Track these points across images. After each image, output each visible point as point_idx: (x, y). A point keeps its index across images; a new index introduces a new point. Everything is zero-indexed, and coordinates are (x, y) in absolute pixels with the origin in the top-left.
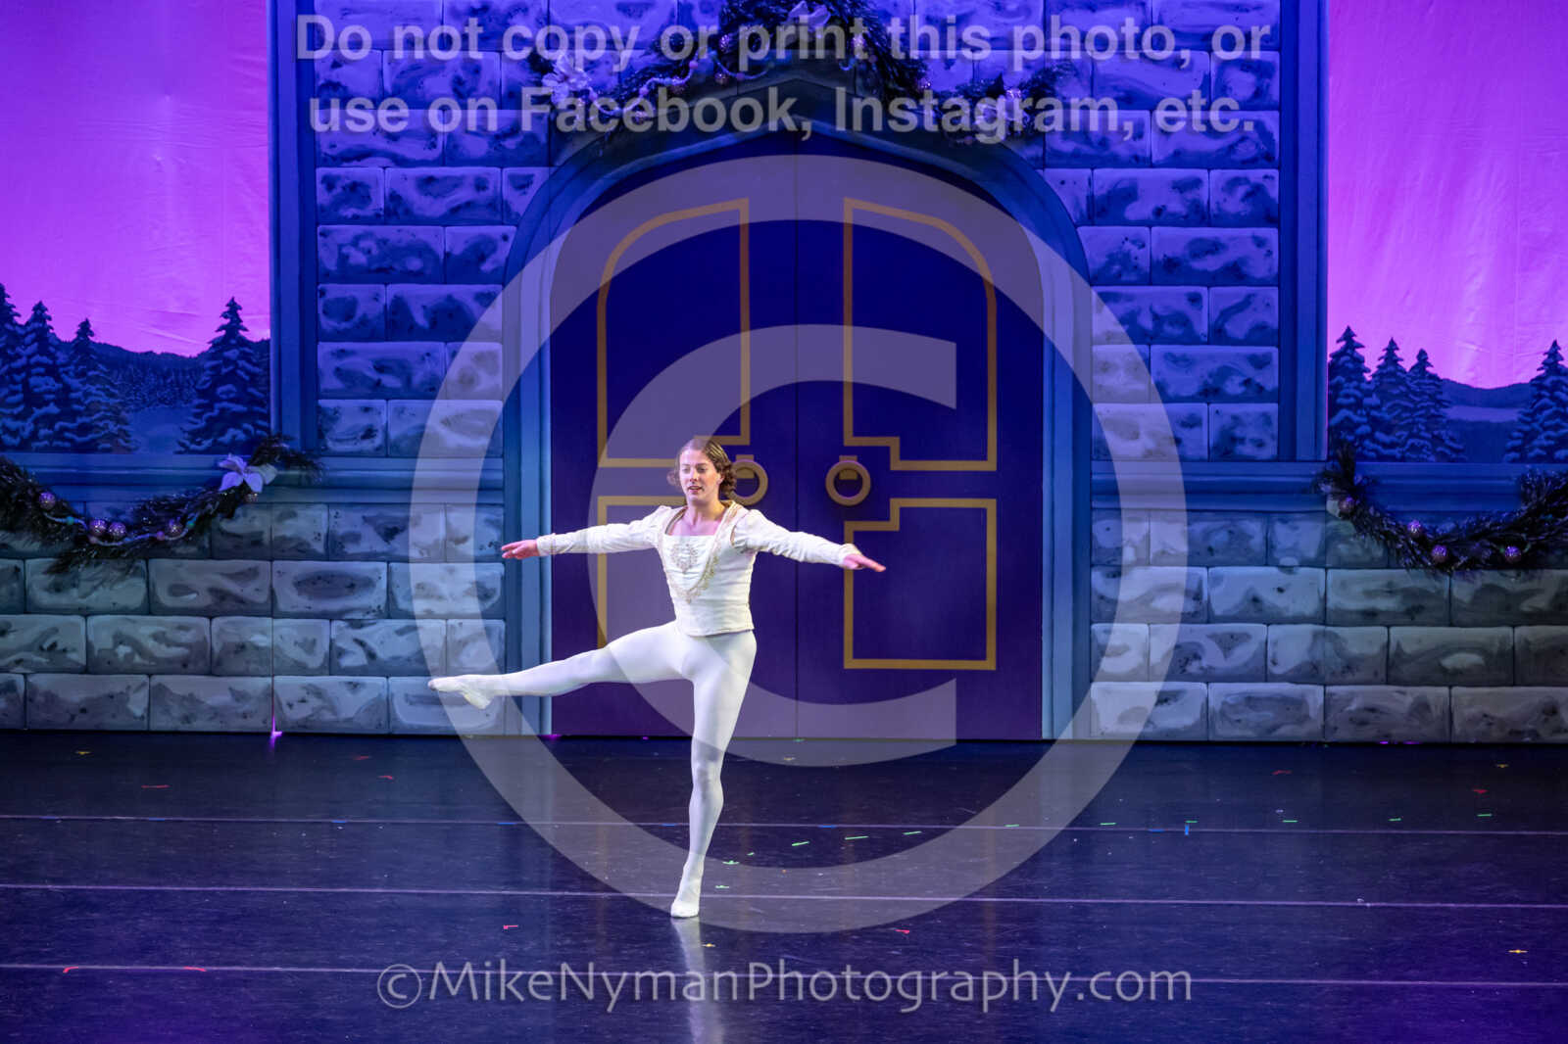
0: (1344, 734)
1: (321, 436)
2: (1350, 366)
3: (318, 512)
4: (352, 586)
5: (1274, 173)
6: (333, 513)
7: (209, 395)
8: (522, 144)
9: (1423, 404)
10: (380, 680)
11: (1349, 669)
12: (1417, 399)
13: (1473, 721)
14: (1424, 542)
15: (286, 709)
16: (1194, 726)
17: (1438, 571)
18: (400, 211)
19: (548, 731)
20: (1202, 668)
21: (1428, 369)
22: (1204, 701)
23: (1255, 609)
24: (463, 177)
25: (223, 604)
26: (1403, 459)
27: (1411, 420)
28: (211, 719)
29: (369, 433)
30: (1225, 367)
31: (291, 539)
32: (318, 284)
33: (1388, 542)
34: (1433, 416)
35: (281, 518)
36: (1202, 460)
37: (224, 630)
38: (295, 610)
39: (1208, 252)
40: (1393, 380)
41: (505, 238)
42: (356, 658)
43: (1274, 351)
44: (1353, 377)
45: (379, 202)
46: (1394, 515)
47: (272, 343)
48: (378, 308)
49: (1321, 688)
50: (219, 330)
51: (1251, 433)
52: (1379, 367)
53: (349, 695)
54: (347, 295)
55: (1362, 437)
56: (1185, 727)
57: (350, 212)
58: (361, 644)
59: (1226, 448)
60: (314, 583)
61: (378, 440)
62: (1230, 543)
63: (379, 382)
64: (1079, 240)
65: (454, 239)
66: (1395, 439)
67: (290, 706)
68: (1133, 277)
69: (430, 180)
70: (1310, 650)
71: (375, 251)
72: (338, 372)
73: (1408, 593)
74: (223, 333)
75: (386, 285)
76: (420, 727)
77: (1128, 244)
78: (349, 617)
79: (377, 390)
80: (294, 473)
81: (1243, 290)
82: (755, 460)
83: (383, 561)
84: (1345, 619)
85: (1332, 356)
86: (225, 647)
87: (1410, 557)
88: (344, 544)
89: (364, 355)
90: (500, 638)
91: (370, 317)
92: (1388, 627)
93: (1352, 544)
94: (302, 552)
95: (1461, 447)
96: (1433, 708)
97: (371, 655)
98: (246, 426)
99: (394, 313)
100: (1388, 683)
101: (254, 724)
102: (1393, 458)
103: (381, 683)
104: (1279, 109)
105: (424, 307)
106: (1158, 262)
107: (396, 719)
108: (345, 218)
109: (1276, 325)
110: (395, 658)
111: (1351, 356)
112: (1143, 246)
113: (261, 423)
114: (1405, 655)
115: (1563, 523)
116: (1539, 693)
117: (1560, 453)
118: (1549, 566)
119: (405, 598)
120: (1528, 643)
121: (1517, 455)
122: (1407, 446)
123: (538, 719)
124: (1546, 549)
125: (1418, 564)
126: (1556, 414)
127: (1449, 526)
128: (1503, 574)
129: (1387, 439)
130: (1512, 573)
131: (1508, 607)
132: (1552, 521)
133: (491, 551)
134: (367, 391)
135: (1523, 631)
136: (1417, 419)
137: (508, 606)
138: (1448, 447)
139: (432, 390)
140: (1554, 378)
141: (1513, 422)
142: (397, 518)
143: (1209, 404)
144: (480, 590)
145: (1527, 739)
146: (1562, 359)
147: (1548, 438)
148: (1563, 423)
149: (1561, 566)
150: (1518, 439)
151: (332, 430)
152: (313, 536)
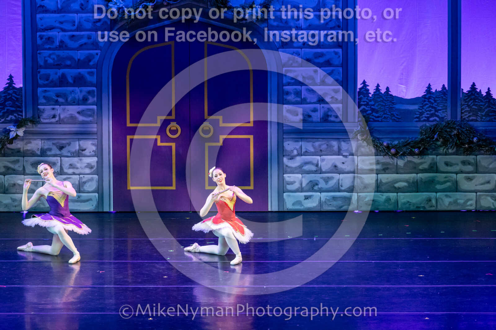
1: (39, 117)
2: (365, 92)
3: (38, 142)
6: (43, 142)
7: (3, 105)
8: (102, 24)
9: (388, 104)
12: (386, 102)
13: (404, 204)
14: (388, 148)
16: (316, 206)
17: (393, 157)
18: (64, 46)
19: (112, 210)
20: (319, 188)
21: (389, 93)
22: (319, 198)
23: (335, 169)
24: (83, 35)
25: (8, 171)
26: (382, 121)
27: (384, 109)
28: (5, 208)
29: (54, 117)
31: (29, 150)
32: (38, 69)
33: (377, 148)
34: (391, 107)
35: (27, 144)
36: (318, 122)
37: (9, 179)
38: (31, 173)
39: (320, 57)
40: (378, 96)
41: (97, 54)
43: (341, 87)
44: (366, 95)
45: (57, 43)
46: (379, 139)
47: (23, 88)
48: (57, 77)
50: (6, 84)
51: (334, 113)
52: (374, 92)
54: (47, 72)
55: (370, 114)
56: (314, 207)
57: (48, 46)
59: (326, 118)
61: (57, 119)
62: (327, 148)
63: (57, 100)
65: (80, 55)
66: (379, 115)
69: (73, 36)
70: (353, 182)
71: (56, 59)
72: (45, 97)
73: (383, 164)
74: (8, 85)
77: (294, 54)
79: (57, 103)
80: (31, 129)
81: (331, 68)
82: (177, 124)
83: (59, 157)
85: (360, 89)
86: (9, 185)
87: (384, 153)
88: (47, 152)
89: (52, 91)
90: (96, 180)
91: (54, 80)
92: (377, 174)
94: (33, 154)
95: (400, 117)
96: (392, 200)
98: (15, 114)
99: (62, 78)
100: (377, 192)
101: (19, 209)
102: (378, 121)
105: (72, 76)
108: (46, 48)
109: (341, 79)
112: (299, 55)
113: (20, 113)
114: (383, 183)
115: (433, 141)
116: (425, 195)
117: (431, 119)
118: (428, 155)
119: (66, 169)
120: (422, 179)
121: (418, 120)
122: (383, 117)
123: (109, 207)
124: (427, 149)
125: (387, 154)
126: (430, 106)
127: (396, 142)
128: (414, 157)
129: (377, 115)
130: (416, 157)
131: (415, 168)
132: (429, 141)
133: (93, 153)
134: (53, 103)
135: (420, 175)
136: (386, 109)
137: (99, 171)
138: (396, 117)
139: (74, 102)
140: (429, 95)
141: (416, 109)
142: (63, 143)
143: (320, 104)
144: (90, 166)
145: (422, 209)
146: (432, 89)
147: (427, 114)
148: (432, 110)
149: (432, 154)
150: (418, 114)
151: (42, 115)
152: (37, 149)
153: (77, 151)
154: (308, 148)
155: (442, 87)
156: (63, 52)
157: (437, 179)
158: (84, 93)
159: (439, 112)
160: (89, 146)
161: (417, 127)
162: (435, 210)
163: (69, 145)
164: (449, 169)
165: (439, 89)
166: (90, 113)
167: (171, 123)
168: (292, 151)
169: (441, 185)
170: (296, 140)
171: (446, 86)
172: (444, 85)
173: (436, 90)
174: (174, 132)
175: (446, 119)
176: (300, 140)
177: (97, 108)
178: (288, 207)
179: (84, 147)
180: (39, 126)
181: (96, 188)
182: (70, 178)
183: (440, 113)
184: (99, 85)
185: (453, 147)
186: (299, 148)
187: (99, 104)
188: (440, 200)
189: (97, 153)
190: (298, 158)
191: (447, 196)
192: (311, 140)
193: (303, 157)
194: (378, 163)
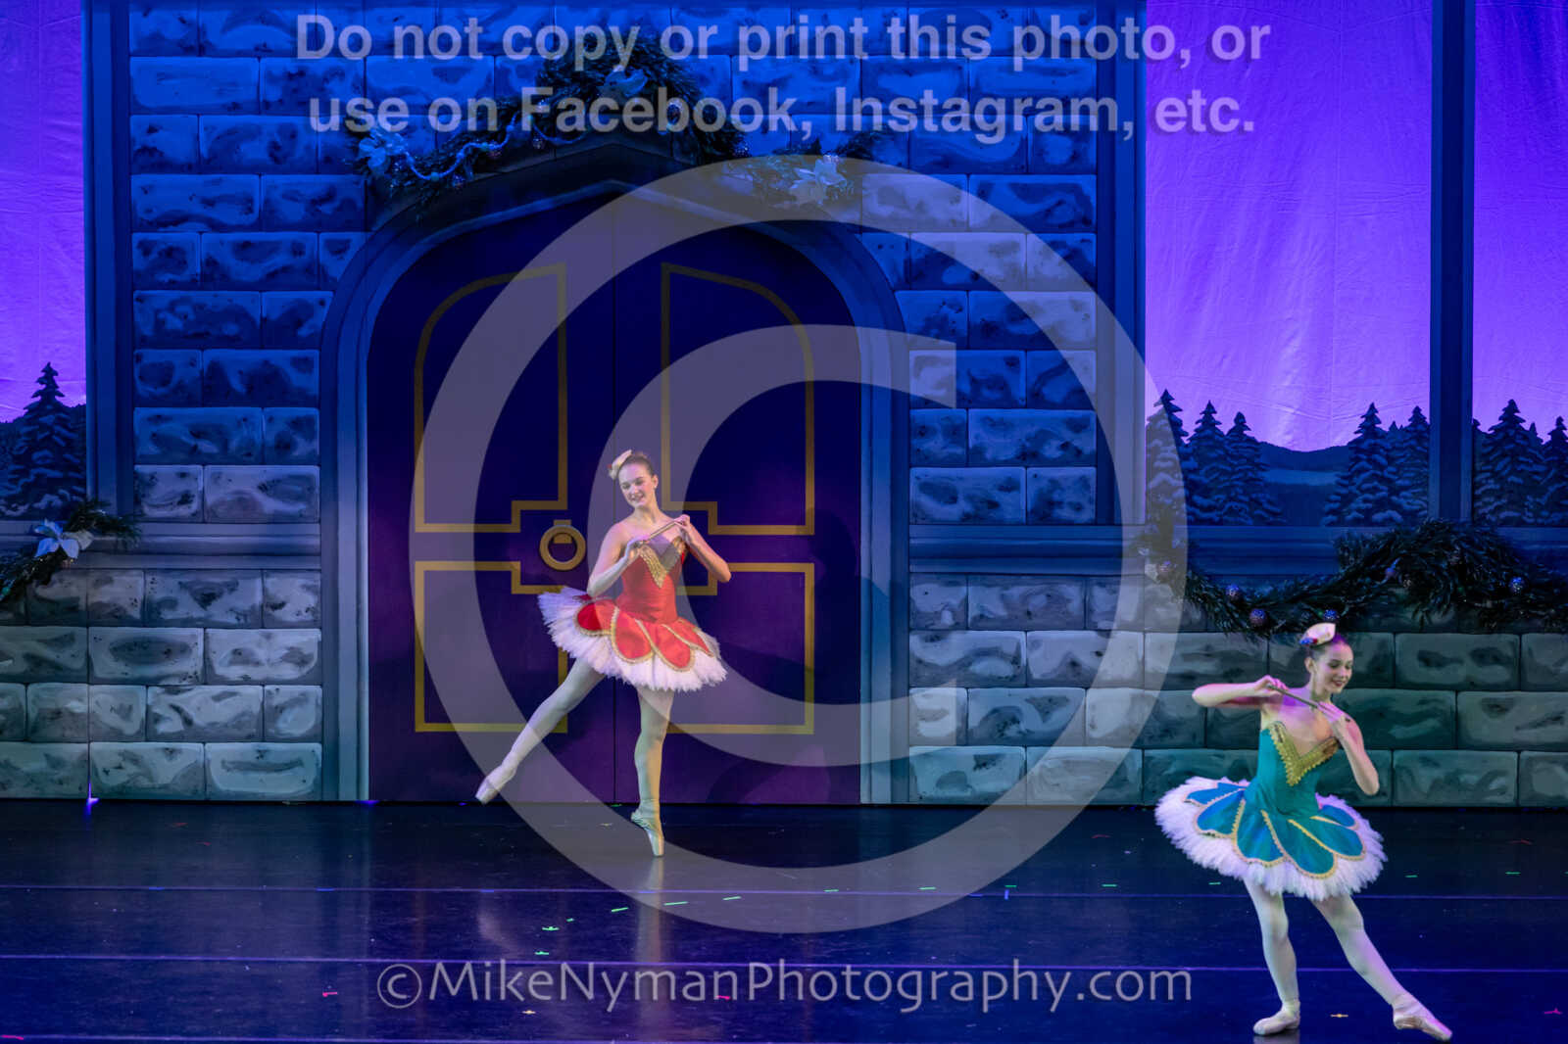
1: (137, 502)
3: (135, 578)
4: (168, 653)
5: (1092, 236)
6: (149, 579)
7: (24, 460)
8: (340, 209)
9: (1240, 468)
10: (197, 746)
11: (1170, 733)
12: (1236, 463)
14: (1241, 605)
15: (103, 776)
17: (1256, 636)
18: (216, 276)
19: (365, 796)
20: (1020, 732)
21: (1245, 432)
22: (1022, 764)
23: (1073, 673)
24: (279, 242)
25: (40, 670)
26: (1221, 523)
27: (1228, 484)
28: (27, 785)
29: (186, 499)
30: (1042, 431)
31: (107, 605)
32: (134, 349)
33: (1207, 606)
34: (1251, 479)
35: (98, 584)
36: (1019, 524)
37: (41, 696)
38: (111, 676)
40: (1211, 443)
41: (322, 303)
42: (172, 725)
43: (1092, 414)
45: (196, 267)
46: (1211, 578)
47: (87, 409)
48: (195, 372)
49: (1139, 752)
50: (35, 396)
51: (1070, 497)
52: (1196, 430)
53: (165, 761)
54: (164, 360)
56: (1003, 791)
57: (166, 277)
58: (178, 709)
59: (1044, 512)
60: (130, 649)
61: (195, 506)
62: (1047, 608)
63: (195, 447)
64: (897, 303)
65: (270, 304)
66: (1213, 503)
67: (106, 772)
68: (950, 342)
69: (246, 245)
71: (191, 317)
72: (156, 438)
73: (1225, 657)
74: (39, 398)
75: (203, 350)
76: (238, 794)
77: (945, 307)
78: (164, 683)
79: (194, 456)
80: (110, 538)
82: (573, 525)
83: (200, 627)
85: (1149, 419)
86: (41, 715)
87: (1228, 620)
88: (161, 610)
89: (180, 421)
90: (317, 704)
91: (186, 382)
94: (118, 618)
95: (1278, 510)
97: (188, 722)
98: (62, 491)
99: (210, 378)
100: (1206, 747)
101: (71, 790)
102: (1211, 522)
103: (197, 749)
104: (1096, 173)
105: (241, 372)
106: (975, 326)
107: (212, 785)
108: (162, 283)
110: (213, 724)
111: (1170, 419)
112: (960, 310)
113: (76, 488)
114: (1221, 715)
115: (1383, 587)
117: (1378, 517)
118: (1368, 630)
119: (220, 663)
121: (1331, 518)
122: (1225, 510)
123: (356, 785)
124: (1365, 612)
125: (1237, 626)
126: (1375, 476)
127: (1267, 590)
129: (1205, 502)
132: (1371, 584)
133: (309, 617)
134: (182, 456)
136: (1236, 483)
137: (325, 672)
138: (1268, 511)
139: (249, 455)
140: (1373, 441)
141: (1330, 485)
142: (213, 583)
143: (1027, 467)
144: (296, 657)
146: (1380, 423)
147: (1366, 501)
148: (1381, 487)
149: (1379, 629)
150: (1336, 502)
151: (149, 495)
152: (129, 602)
153: (258, 608)
154: (988, 606)
155: (1411, 415)
156: (216, 296)
157: (1396, 707)
158: (280, 426)
159: (1404, 493)
160: (296, 593)
162: (1389, 805)
163: (232, 590)
164: (1435, 675)
165: (1404, 422)
166: (299, 489)
167: (556, 521)
168: (938, 615)
169: (1408, 725)
170: (951, 580)
171: (1426, 412)
172: (1417, 410)
173: (1394, 423)
174: (563, 551)
175: (1425, 516)
176: (961, 579)
177: (321, 472)
178: (921, 792)
179: (281, 597)
181: (315, 726)
182: (233, 694)
183: (1405, 497)
184: (327, 400)
185: (1445, 606)
186: (959, 606)
187: (328, 461)
188: (1405, 777)
189: (319, 615)
190: (956, 638)
191: (1426, 761)
192: (998, 579)
193: (972, 633)
194: (1208, 654)
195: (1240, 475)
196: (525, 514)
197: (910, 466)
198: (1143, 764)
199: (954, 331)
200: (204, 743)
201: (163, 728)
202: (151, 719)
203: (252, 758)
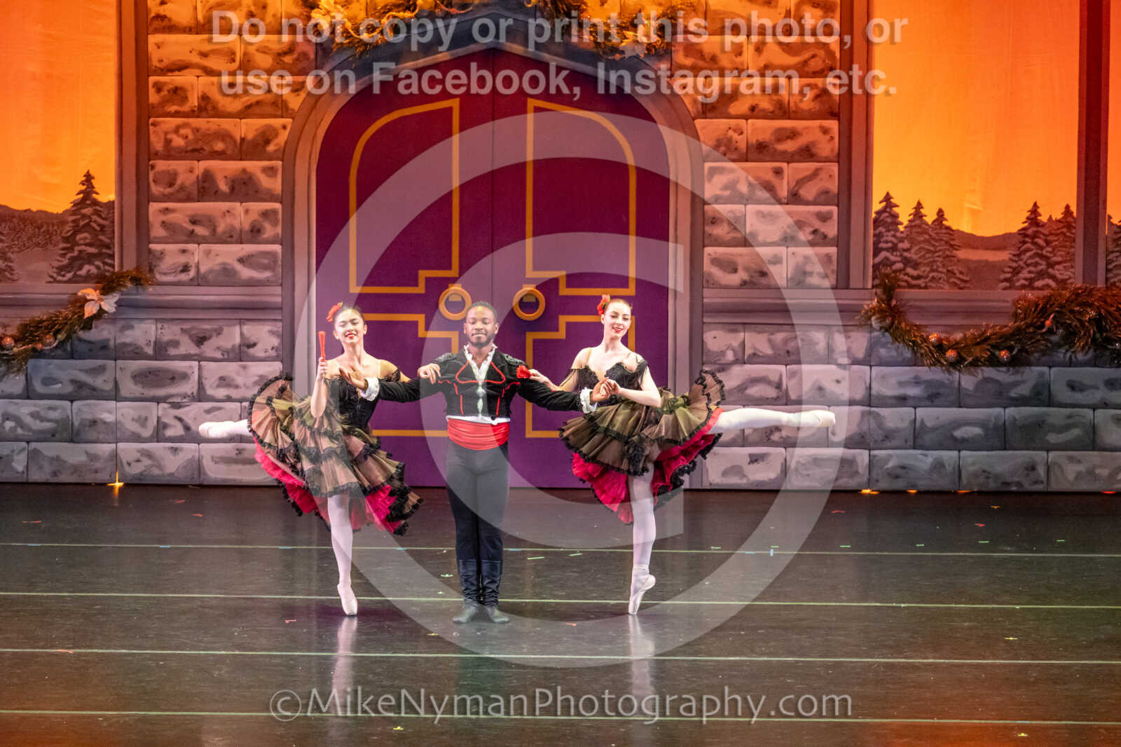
0: (885, 485)
1: (151, 271)
2: (889, 220)
3: (149, 326)
4: (173, 379)
6: (159, 326)
7: (70, 240)
8: (298, 59)
9: (940, 248)
10: (193, 446)
11: (889, 438)
12: (937, 244)
13: (976, 475)
14: (940, 347)
15: (127, 468)
16: (776, 479)
17: (951, 369)
18: (209, 107)
20: (781, 437)
21: (944, 222)
22: (783, 461)
23: (820, 395)
25: (81, 391)
26: (926, 287)
27: (931, 260)
28: (72, 474)
29: (185, 269)
30: (800, 220)
31: (130, 345)
32: (149, 160)
33: (915, 348)
34: (948, 256)
35: (123, 330)
36: (782, 288)
37: (82, 410)
38: (132, 395)
39: (788, 138)
40: (920, 230)
41: (284, 127)
42: (176, 430)
43: (834, 209)
44: (891, 228)
45: (194, 101)
46: (919, 327)
47: (116, 202)
48: (193, 178)
49: (867, 452)
50: (78, 194)
51: (818, 268)
52: (909, 221)
53: (171, 457)
54: (171, 168)
55: (900, 271)
56: (770, 479)
57: (173, 108)
58: (180, 420)
60: (146, 377)
61: (192, 273)
63: (193, 232)
64: (696, 129)
65: (247, 128)
66: (921, 274)
67: (129, 464)
68: (734, 156)
70: (859, 425)
71: (191, 137)
72: (164, 224)
73: (929, 384)
74: (81, 196)
76: (224, 480)
77: (730, 132)
78: (171, 400)
79: (192, 237)
81: (812, 166)
83: (196, 360)
84: (884, 402)
85: (877, 213)
86: (83, 423)
87: (930, 359)
88: (168, 348)
89: (183, 211)
91: (187, 183)
92: (915, 408)
93: (889, 348)
94: (137, 354)
95: (968, 279)
96: (947, 467)
97: (187, 428)
98: (97, 263)
99: (204, 181)
100: (914, 448)
101: (101, 477)
102: (919, 287)
103: (194, 448)
105: (226, 177)
106: (752, 145)
107: (205, 474)
108: (170, 112)
109: (836, 191)
111: (890, 213)
112: (742, 133)
113: (108, 261)
114: (927, 427)
115: (1042, 334)
116: (1023, 456)
117: (1039, 283)
118: (1029, 364)
119: (211, 386)
120: (1015, 419)
121: (1007, 284)
122: (929, 278)
124: (1027, 352)
125: (936, 363)
126: (1037, 255)
127: (958, 336)
128: (998, 371)
129: (915, 273)
130: (1004, 369)
131: (1001, 394)
132: (1034, 332)
133: (273, 353)
134: (184, 238)
135: (1011, 411)
136: (936, 259)
138: (959, 279)
139: (231, 237)
140: (1035, 229)
141: (1003, 261)
142: (206, 330)
145: (1014, 489)
146: (1040, 215)
147: (1030, 272)
148: (1040, 262)
149: (1038, 365)
150: (1008, 273)
151: (159, 266)
152: (145, 342)
153: (237, 347)
154: (757, 346)
155: (1063, 210)
156: (208, 122)
157: (1051, 420)
158: (254, 216)
159: (1057, 267)
160: (265, 335)
161: (1008, 302)
162: (1046, 490)
163: (219, 334)
164: (1077, 397)
165: (1058, 215)
167: (451, 285)
168: (723, 353)
169: (1059, 433)
170: (733, 328)
171: (1074, 209)
172: (1068, 207)
173: (1051, 216)
175: (1072, 283)
176: (740, 327)
177: (282, 248)
178: (711, 480)
179: (253, 339)
180: (151, 289)
182: (220, 408)
183: (1058, 270)
184: (288, 198)
185: (1086, 348)
186: (739, 345)
187: (288, 241)
188: (1056, 469)
189: (281, 352)
190: (736, 369)
191: (1071, 459)
192: (767, 328)
193: (748, 367)
194: (917, 381)
195: (940, 253)
196: (428, 280)
197: (704, 247)
198: (870, 461)
199: (736, 149)
200: (199, 444)
201: (169, 433)
202: (161, 426)
203: (233, 454)
